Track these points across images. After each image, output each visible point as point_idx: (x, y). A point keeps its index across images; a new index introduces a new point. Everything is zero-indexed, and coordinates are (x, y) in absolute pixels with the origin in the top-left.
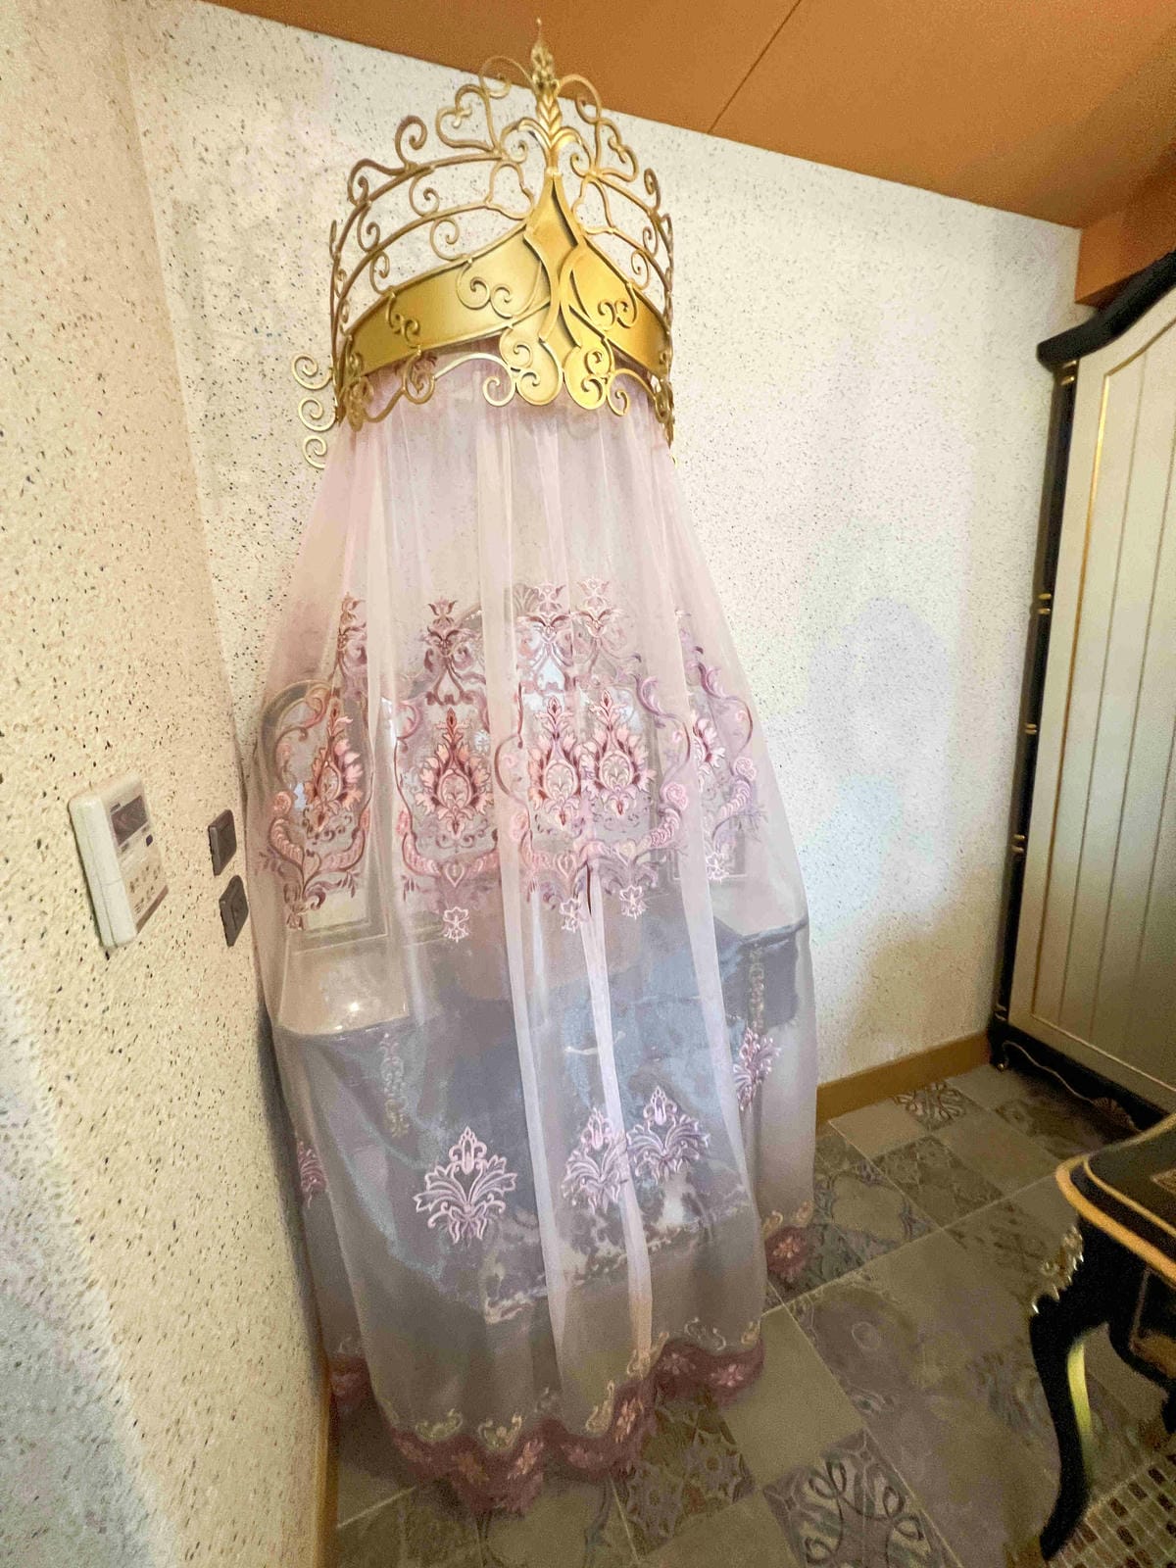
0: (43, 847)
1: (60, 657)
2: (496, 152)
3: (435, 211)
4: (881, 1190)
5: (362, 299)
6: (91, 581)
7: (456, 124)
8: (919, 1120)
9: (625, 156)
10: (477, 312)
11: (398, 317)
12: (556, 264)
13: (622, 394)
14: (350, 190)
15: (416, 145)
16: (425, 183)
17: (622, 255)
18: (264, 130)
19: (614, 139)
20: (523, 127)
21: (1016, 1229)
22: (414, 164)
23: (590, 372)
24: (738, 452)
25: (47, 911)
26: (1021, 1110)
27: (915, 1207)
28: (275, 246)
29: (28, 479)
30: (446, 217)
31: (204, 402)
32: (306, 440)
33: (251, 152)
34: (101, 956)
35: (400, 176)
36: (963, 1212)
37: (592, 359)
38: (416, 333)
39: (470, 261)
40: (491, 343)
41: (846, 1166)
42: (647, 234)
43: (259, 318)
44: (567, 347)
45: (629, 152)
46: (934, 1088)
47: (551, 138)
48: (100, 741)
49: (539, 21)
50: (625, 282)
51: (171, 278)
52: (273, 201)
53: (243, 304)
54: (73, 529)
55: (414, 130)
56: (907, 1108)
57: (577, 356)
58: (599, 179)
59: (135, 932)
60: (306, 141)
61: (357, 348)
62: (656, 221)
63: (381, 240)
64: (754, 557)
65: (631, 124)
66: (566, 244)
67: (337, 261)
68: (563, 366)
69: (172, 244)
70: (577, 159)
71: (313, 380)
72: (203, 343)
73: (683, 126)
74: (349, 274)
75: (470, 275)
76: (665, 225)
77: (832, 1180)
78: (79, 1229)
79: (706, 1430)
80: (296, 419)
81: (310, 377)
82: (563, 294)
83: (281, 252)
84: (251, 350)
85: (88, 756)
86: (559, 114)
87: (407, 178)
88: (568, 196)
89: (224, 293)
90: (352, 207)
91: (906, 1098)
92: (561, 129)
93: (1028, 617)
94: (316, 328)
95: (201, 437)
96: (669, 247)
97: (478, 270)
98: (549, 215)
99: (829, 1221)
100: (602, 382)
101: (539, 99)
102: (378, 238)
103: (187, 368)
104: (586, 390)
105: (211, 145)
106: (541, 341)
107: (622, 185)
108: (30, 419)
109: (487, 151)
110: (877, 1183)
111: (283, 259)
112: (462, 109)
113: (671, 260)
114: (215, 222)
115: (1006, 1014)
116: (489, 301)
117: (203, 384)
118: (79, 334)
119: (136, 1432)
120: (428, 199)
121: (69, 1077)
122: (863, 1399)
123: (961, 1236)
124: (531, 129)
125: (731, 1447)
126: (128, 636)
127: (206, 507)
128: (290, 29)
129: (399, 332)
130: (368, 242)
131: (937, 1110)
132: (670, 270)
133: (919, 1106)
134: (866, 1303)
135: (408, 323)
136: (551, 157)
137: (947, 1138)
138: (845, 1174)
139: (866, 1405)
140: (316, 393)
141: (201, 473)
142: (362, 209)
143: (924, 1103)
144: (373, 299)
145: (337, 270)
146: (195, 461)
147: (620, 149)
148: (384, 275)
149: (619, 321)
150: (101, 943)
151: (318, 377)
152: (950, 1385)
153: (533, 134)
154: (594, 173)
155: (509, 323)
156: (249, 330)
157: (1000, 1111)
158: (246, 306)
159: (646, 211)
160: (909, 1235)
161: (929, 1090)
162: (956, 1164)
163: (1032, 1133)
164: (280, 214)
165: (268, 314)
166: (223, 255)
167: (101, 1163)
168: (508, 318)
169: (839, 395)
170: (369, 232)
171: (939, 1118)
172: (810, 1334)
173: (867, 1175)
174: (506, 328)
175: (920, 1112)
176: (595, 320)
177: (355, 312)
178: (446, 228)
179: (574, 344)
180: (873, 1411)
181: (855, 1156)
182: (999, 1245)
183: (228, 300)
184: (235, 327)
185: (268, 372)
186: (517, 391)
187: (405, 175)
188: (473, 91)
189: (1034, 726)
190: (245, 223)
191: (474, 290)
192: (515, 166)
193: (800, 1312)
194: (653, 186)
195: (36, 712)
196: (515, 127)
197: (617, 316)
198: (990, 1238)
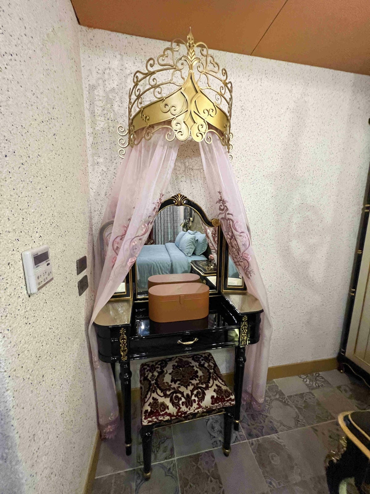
0: (10, 265)
1: (26, 212)
2: (174, 67)
3: (156, 84)
4: (289, 407)
5: (135, 110)
6: (42, 191)
7: (163, 59)
8: (307, 385)
9: (216, 65)
10: (165, 114)
11: (143, 115)
12: (191, 98)
13: (210, 137)
14: (134, 79)
15: (152, 66)
16: (153, 77)
17: (212, 95)
18: (115, 63)
19: (212, 60)
20: (183, 59)
21: (338, 433)
22: (151, 71)
23: (200, 131)
24: (255, 154)
25: (8, 282)
26: (347, 389)
27: (300, 416)
28: (115, 95)
29: (22, 164)
30: (158, 86)
31: (92, 140)
32: (119, 151)
33: (111, 70)
34: (27, 296)
35: (146, 75)
36: (318, 422)
37: (200, 127)
38: (148, 120)
39: (165, 99)
40: (169, 122)
41: (277, 396)
42: (222, 88)
43: (109, 115)
44: (192, 123)
45: (217, 64)
46: (314, 375)
47: (191, 62)
48: (37, 235)
49: (190, 28)
50: (213, 103)
51: (86, 105)
52: (116, 83)
53: (105, 112)
54: (37, 177)
55: (151, 62)
56: (303, 381)
57: (195, 126)
58: (206, 73)
59: (37, 290)
60: (127, 66)
61: (133, 124)
62: (226, 84)
63: (141, 93)
64: (258, 188)
65: (225, 54)
66: (195, 93)
67: (130, 99)
68: (191, 129)
69: (87, 96)
70: (199, 67)
71: (123, 133)
72: (94, 122)
73: (242, 53)
74: (132, 103)
75: (165, 103)
76: (229, 85)
77: (272, 400)
78: (5, 374)
79: (213, 477)
80: (117, 144)
81: (122, 132)
82: (192, 108)
83: (117, 97)
84: (106, 125)
85: (32, 240)
86: (195, 54)
87: (149, 75)
88: (196, 78)
89: (101, 109)
90: (134, 84)
91: (304, 377)
92: (195, 59)
93: (361, 212)
94: (125, 118)
95: (90, 149)
96: (231, 91)
97: (167, 101)
98: (190, 84)
99: (268, 415)
100: (203, 134)
101: (189, 50)
102: (140, 93)
103: (88, 130)
104: (198, 136)
105: (100, 69)
106: (184, 122)
107: (214, 74)
108: (26, 148)
109: (172, 66)
110: (288, 404)
111: (117, 99)
112: (165, 55)
113: (231, 96)
114: (99, 90)
115: (344, 353)
116: (169, 110)
117: (92, 135)
118: (48, 124)
119: (17, 436)
120: (154, 81)
121: (8, 330)
122: (270, 481)
123: (316, 430)
124: (185, 59)
125: (221, 486)
126: (54, 206)
127: (90, 169)
128: (125, 35)
129: (143, 120)
130: (137, 93)
131: (314, 383)
132: (231, 99)
133: (308, 380)
134: (277, 447)
135: (146, 117)
136: (191, 67)
137: (317, 393)
138: (277, 399)
139: (271, 483)
140: (123, 137)
141: (90, 159)
142: (136, 85)
143: (310, 379)
144: (138, 110)
145: (130, 102)
146: (88, 156)
147: (214, 63)
148: (141, 103)
149: (210, 115)
150: (27, 293)
151: (125, 132)
152: (303, 484)
153: (186, 60)
154: (205, 71)
155: (175, 117)
156: (106, 119)
157: (339, 387)
158: (106, 112)
159: (222, 81)
160: (296, 426)
161: (313, 375)
162: (319, 404)
163: (350, 398)
164: (118, 86)
165: (112, 114)
166: (101, 98)
167: (17, 355)
168: (174, 115)
169: (292, 136)
170: (138, 91)
171: (315, 386)
172: (254, 453)
173: (284, 400)
174: (174, 118)
175: (308, 382)
176: (202, 115)
177: (133, 114)
178: (158, 89)
179: (195, 122)
180: (273, 485)
181: (281, 394)
182: (330, 437)
183: (101, 111)
184: (103, 118)
185: (111, 130)
186: (176, 136)
187: (148, 75)
188: (169, 49)
189: (361, 251)
190: (108, 89)
191: (165, 107)
192: (180, 70)
193: (252, 444)
194: (225, 73)
195: (14, 228)
196: (181, 59)
197: (209, 114)
198: (327, 434)
